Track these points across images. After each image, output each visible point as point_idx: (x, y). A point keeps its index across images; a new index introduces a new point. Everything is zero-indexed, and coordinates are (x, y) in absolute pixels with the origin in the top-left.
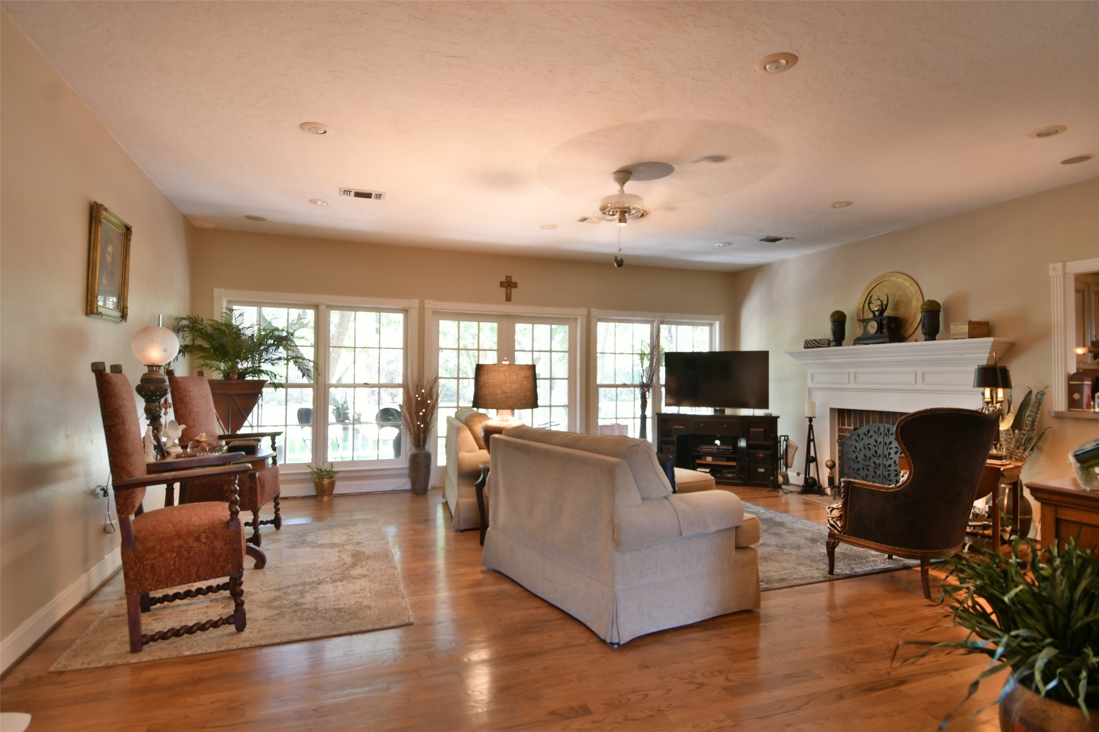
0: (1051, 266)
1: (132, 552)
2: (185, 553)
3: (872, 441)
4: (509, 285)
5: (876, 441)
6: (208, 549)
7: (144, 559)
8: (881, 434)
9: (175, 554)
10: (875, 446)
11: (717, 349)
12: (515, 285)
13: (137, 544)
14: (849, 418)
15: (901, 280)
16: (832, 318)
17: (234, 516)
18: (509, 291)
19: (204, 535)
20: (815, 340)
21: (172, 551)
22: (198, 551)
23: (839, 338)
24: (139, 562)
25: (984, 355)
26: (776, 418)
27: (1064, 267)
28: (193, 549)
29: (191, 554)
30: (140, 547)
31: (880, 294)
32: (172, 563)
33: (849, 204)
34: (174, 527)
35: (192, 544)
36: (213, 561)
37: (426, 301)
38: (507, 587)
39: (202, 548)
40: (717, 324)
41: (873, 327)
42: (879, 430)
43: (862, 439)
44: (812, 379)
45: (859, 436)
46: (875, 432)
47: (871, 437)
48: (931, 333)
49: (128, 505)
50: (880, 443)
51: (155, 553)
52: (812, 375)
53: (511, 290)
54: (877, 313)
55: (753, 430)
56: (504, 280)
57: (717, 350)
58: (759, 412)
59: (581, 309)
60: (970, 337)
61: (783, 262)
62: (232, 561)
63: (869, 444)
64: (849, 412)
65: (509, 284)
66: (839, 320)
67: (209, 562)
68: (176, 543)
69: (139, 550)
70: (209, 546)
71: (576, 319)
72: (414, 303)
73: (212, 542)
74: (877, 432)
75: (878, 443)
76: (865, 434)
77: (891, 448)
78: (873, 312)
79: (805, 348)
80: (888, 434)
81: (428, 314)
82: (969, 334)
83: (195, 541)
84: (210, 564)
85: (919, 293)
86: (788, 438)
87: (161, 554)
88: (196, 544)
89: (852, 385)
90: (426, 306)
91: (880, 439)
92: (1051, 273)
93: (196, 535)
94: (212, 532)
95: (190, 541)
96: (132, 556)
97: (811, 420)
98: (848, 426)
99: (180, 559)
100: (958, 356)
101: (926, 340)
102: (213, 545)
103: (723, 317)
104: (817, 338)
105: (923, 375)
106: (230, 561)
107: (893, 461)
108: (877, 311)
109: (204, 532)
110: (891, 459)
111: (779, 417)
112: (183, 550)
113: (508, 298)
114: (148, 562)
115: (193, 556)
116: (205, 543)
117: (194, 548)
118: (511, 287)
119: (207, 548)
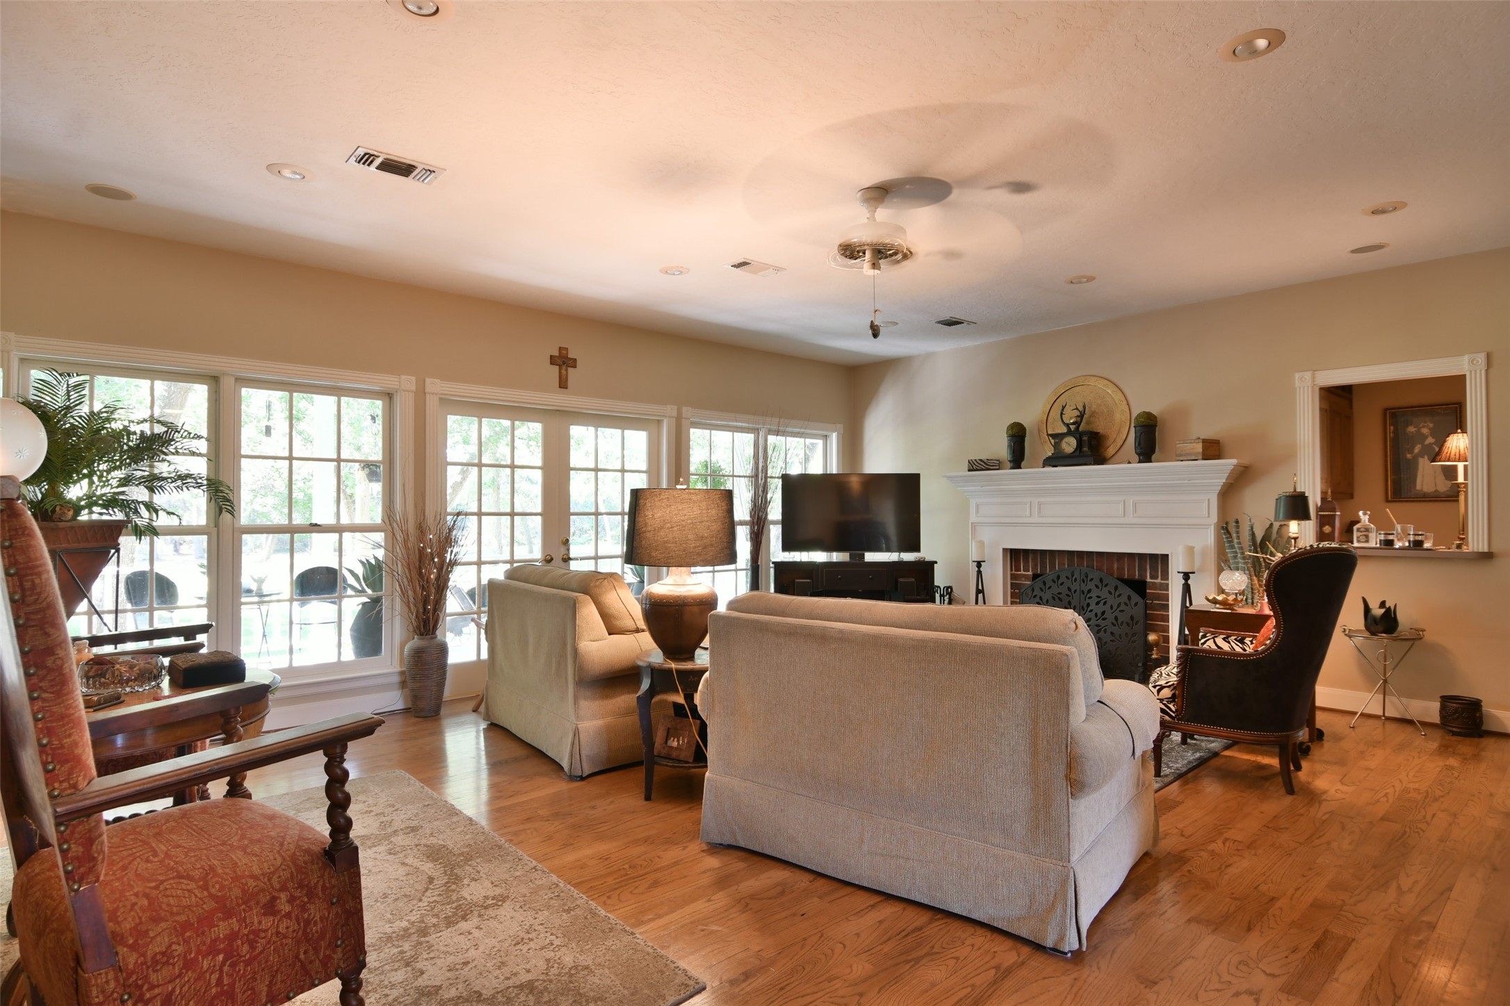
0: (1297, 376)
1: (111, 975)
2: (245, 948)
3: (1064, 590)
4: (564, 363)
5: (1069, 589)
6: (296, 927)
7: (146, 987)
8: (1076, 580)
9: (221, 957)
10: (1068, 595)
11: (834, 470)
12: (573, 363)
13: (123, 951)
14: (1026, 562)
15: (1101, 384)
16: (1010, 432)
17: (342, 836)
18: (564, 372)
19: (283, 896)
20: (981, 460)
21: (213, 952)
22: (274, 939)
23: (1018, 459)
24: (130, 997)
25: (1219, 481)
26: (933, 563)
27: (1313, 377)
28: (263, 935)
29: (259, 948)
30: (132, 959)
31: (1074, 401)
32: (213, 982)
33: (1091, 279)
34: (205, 887)
35: (260, 923)
36: (305, 953)
37: (428, 381)
38: (778, 875)
39: (282, 929)
40: (834, 435)
41: (1070, 445)
42: (1073, 576)
43: (1050, 588)
44: (977, 511)
45: (1044, 583)
46: (1067, 578)
47: (1062, 584)
48: (1147, 451)
49: (96, 855)
50: (1075, 591)
51: (174, 965)
52: (977, 506)
53: (566, 370)
54: (1072, 427)
55: (901, 580)
56: (556, 353)
57: (835, 472)
58: (908, 557)
59: (669, 407)
60: (1204, 459)
61: (929, 356)
62: (343, 942)
63: (1060, 593)
64: (1026, 552)
65: (563, 361)
66: (1018, 435)
67: (297, 957)
68: (222, 929)
69: (131, 966)
70: (297, 920)
71: (659, 422)
72: (406, 383)
73: (303, 908)
74: (1070, 577)
75: (1073, 591)
76: (1054, 581)
77: (1090, 598)
78: (1067, 425)
79: (969, 470)
80: (1085, 579)
81: (432, 403)
82: (1203, 455)
83: (265, 914)
84: (300, 960)
85: (1125, 402)
86: (952, 590)
87: (189, 965)
88: (267, 922)
89: (1035, 519)
90: (429, 388)
91: (1075, 586)
92: (1297, 384)
93: (264, 899)
94: (301, 886)
95: (256, 918)
96: (112, 985)
97: (979, 564)
98: (1024, 571)
99: (233, 965)
100: (1186, 482)
101: (1140, 462)
102: (306, 916)
103: (841, 426)
104: (984, 457)
105: (1135, 505)
106: (339, 942)
107: (1094, 613)
108: (1073, 424)
109: (283, 888)
110: (1091, 611)
111: (936, 562)
112: (239, 942)
113: (563, 384)
114: (157, 991)
115: (262, 952)
116: (288, 915)
117: (265, 931)
118: (567, 366)
119: (293, 925)
